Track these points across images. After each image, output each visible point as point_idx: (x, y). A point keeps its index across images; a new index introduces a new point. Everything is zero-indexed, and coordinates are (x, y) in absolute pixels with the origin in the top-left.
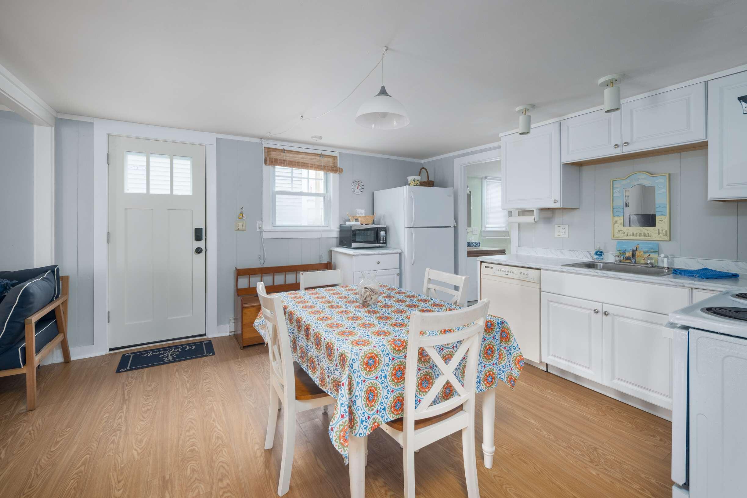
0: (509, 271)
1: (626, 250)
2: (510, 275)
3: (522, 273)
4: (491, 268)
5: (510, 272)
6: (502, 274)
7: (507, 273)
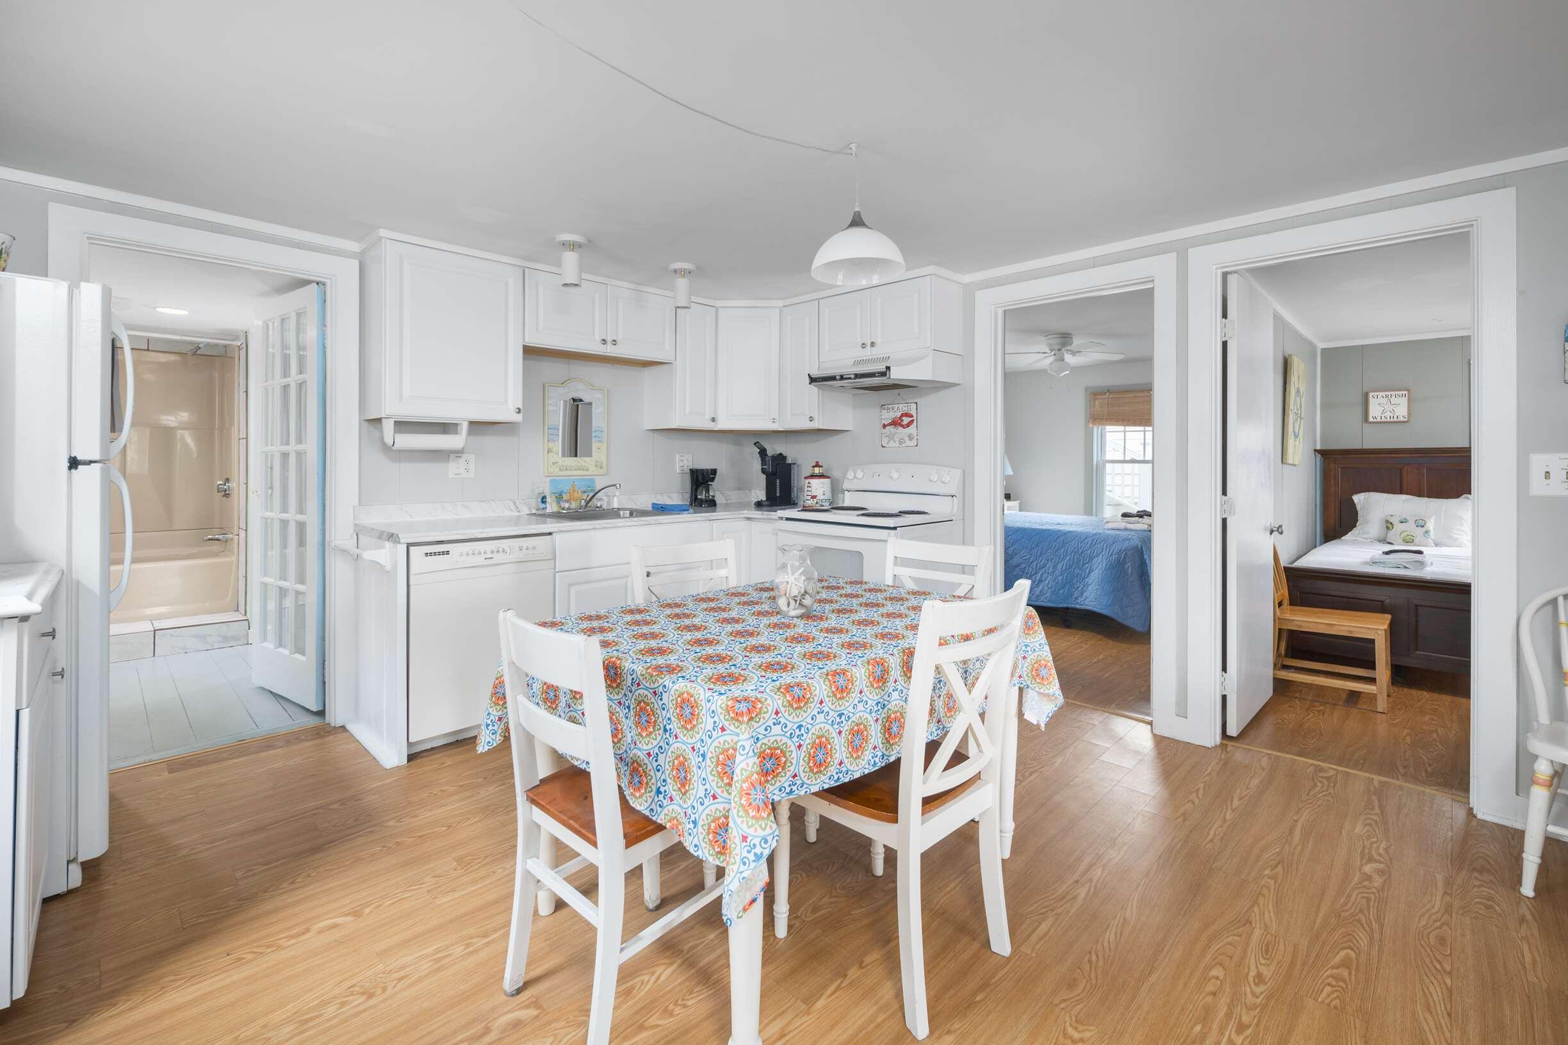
0: (495, 550)
1: (562, 492)
2: (498, 558)
3: (524, 549)
4: (448, 553)
5: (498, 552)
6: (480, 560)
7: (489, 555)
